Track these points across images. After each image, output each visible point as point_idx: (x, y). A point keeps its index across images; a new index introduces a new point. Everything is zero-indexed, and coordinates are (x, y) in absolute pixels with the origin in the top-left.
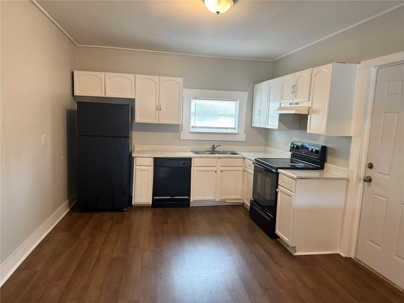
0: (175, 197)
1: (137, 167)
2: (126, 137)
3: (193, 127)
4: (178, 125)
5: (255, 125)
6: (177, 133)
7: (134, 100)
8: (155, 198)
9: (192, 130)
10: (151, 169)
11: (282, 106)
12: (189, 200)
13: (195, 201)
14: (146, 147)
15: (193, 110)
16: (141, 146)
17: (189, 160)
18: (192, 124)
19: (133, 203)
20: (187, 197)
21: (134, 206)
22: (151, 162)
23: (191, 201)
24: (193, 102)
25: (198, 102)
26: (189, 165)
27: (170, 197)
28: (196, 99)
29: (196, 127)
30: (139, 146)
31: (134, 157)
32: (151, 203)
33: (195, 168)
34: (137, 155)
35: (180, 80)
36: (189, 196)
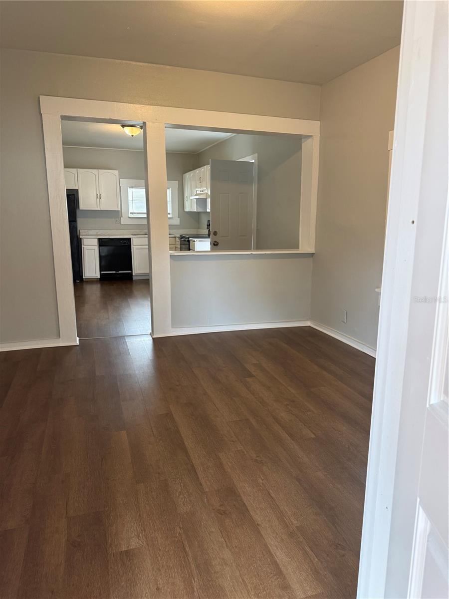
0: (120, 272)
1: (85, 247)
2: (74, 221)
3: (131, 213)
4: (118, 211)
5: (187, 210)
6: (117, 219)
7: (77, 190)
8: (103, 272)
9: (131, 216)
10: (97, 248)
11: (198, 193)
12: (131, 274)
13: (137, 275)
14: (91, 232)
15: (130, 198)
16: (86, 231)
17: (129, 239)
18: (131, 211)
19: (84, 277)
20: (130, 272)
21: (84, 280)
22: (96, 242)
23: (133, 274)
24: (130, 190)
25: (133, 189)
26: (129, 244)
27: (115, 272)
28: (132, 187)
29: (135, 213)
30: (84, 231)
31: (81, 239)
32: (99, 277)
33: (134, 246)
34: (84, 237)
35: (116, 172)
36: (131, 270)
